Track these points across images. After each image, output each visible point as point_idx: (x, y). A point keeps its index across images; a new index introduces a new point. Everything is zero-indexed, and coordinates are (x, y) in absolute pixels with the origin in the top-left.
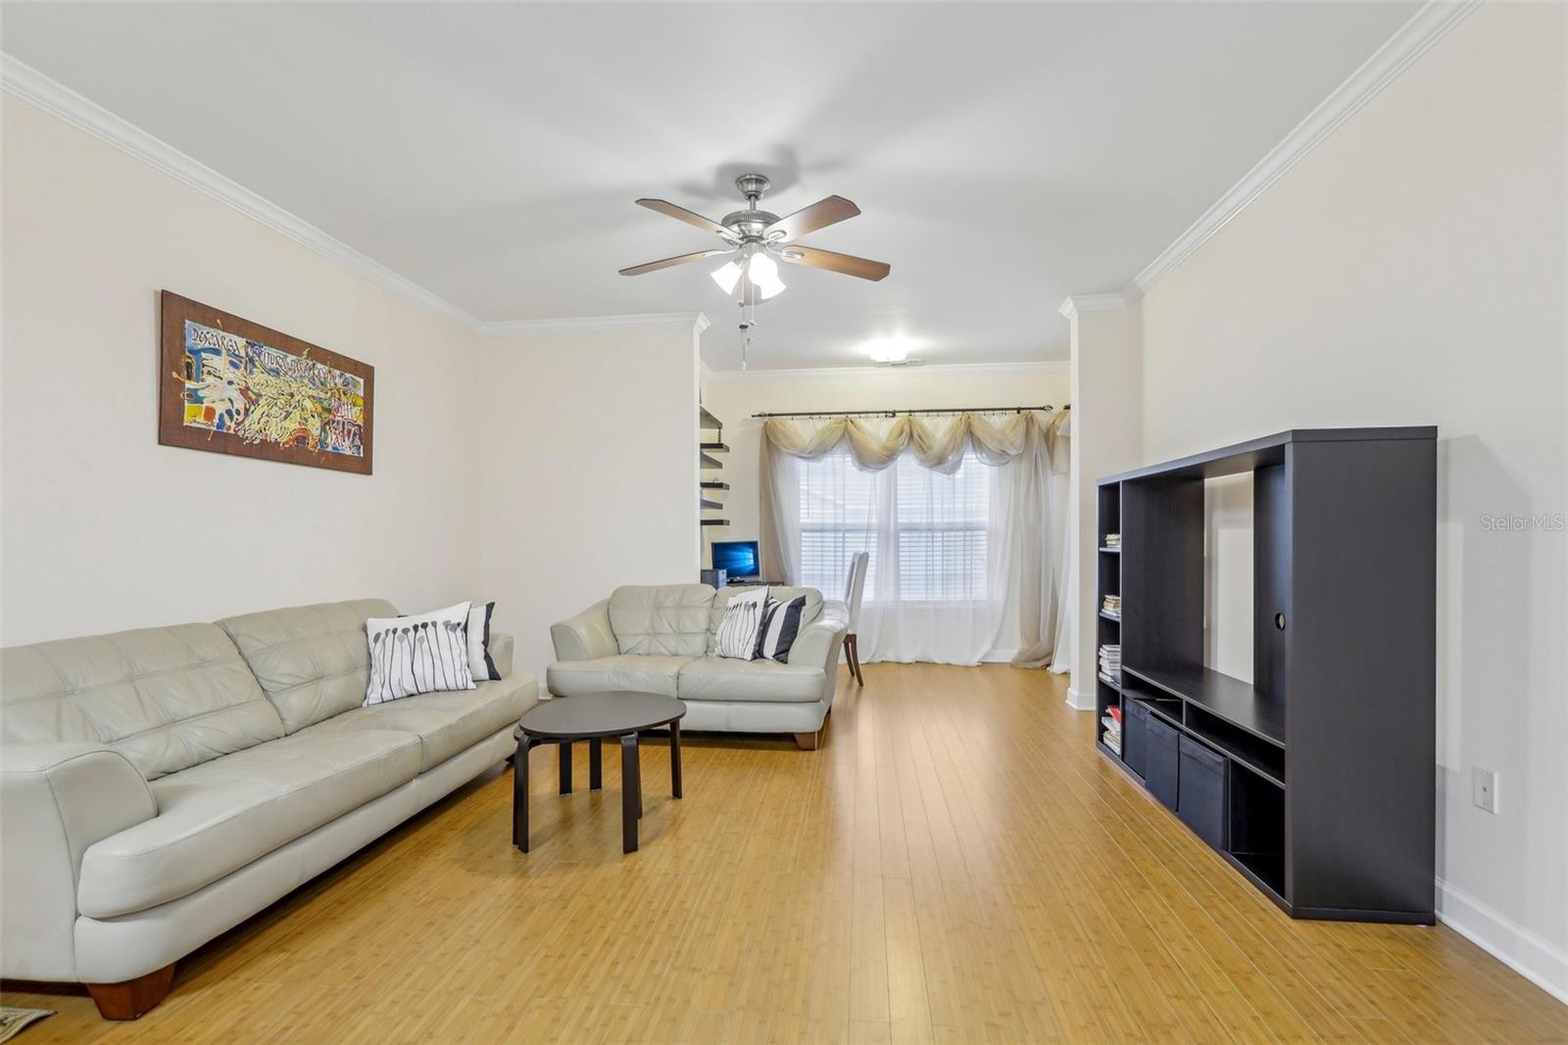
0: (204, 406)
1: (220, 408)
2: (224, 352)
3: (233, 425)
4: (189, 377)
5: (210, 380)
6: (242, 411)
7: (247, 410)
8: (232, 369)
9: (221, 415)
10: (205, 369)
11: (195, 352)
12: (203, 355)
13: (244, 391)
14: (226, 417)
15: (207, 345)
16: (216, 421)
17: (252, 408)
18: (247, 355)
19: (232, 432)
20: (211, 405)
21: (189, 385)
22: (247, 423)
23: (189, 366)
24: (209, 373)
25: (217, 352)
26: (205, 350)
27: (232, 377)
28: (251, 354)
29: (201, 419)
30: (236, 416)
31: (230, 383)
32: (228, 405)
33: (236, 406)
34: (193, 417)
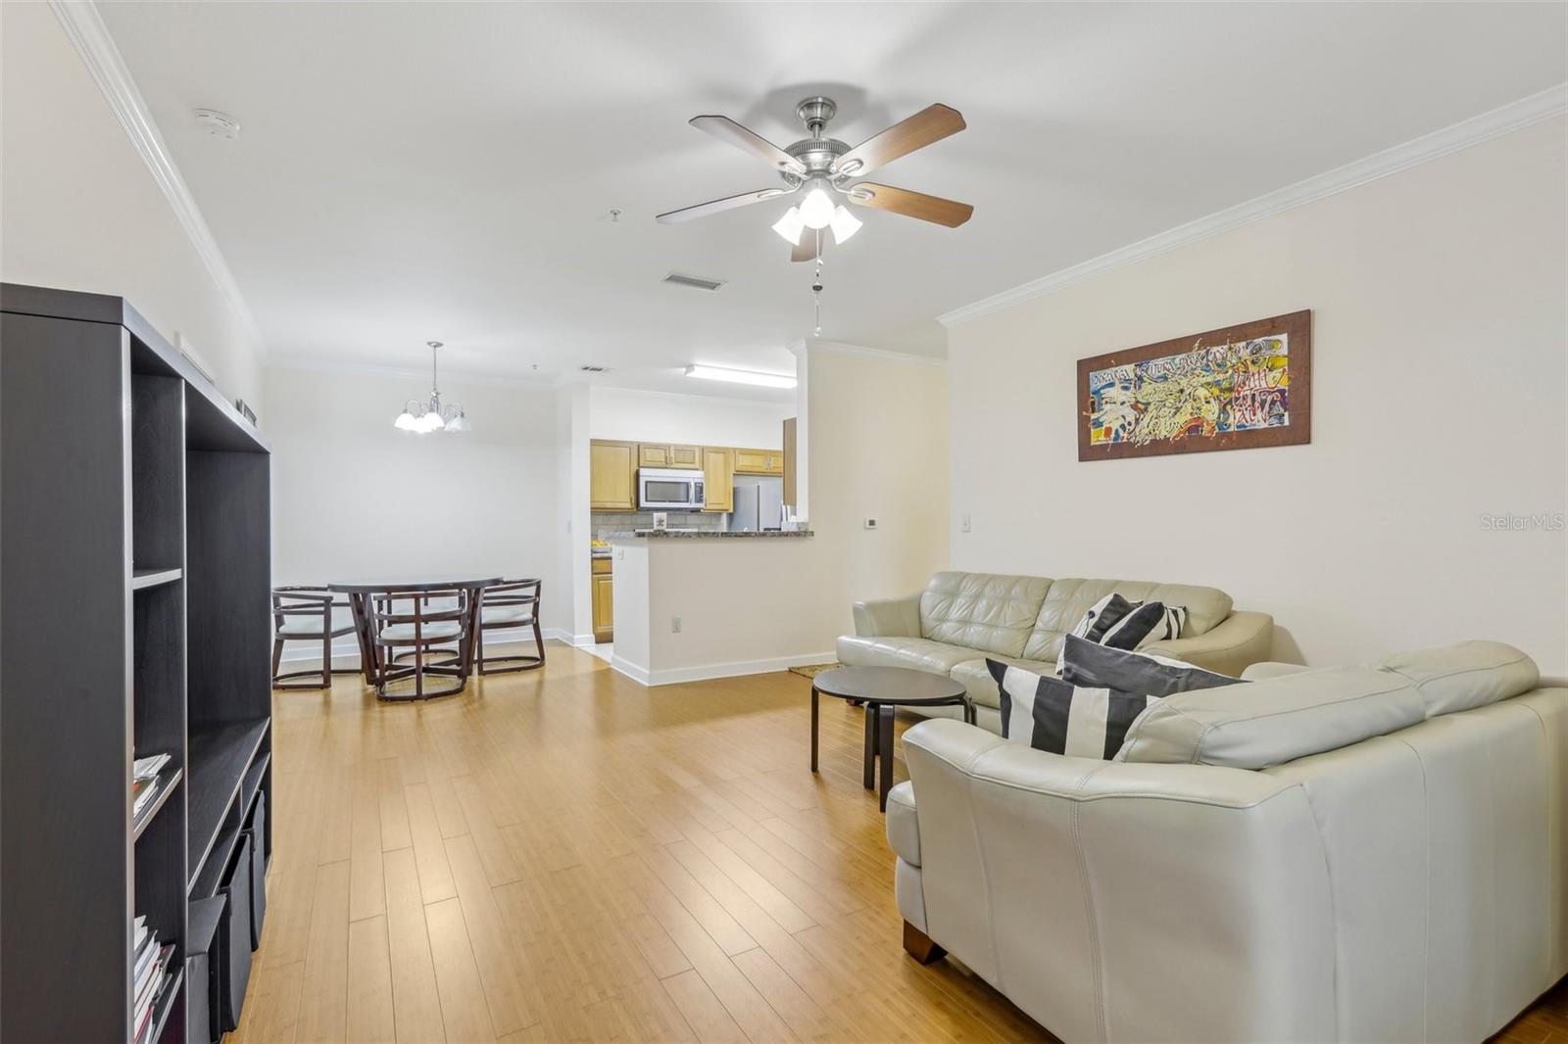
0: (1104, 428)
1: (1115, 426)
2: (1117, 382)
3: (1126, 435)
4: (1093, 412)
5: (1107, 407)
6: (1133, 422)
7: (1137, 420)
8: (1124, 392)
9: (1117, 431)
10: (1104, 402)
11: (1097, 392)
12: (1102, 391)
13: (1134, 407)
14: (1120, 431)
15: (1105, 383)
16: (1113, 435)
17: (1142, 416)
18: (1136, 376)
19: (1125, 440)
20: (1109, 425)
21: (1093, 416)
22: (1137, 430)
23: (1093, 403)
24: (1107, 403)
25: (1112, 385)
26: (1103, 388)
27: (1124, 398)
28: (1139, 373)
29: (1102, 438)
30: (1128, 427)
31: (1122, 403)
32: (1122, 421)
33: (1128, 419)
34: (1097, 438)
